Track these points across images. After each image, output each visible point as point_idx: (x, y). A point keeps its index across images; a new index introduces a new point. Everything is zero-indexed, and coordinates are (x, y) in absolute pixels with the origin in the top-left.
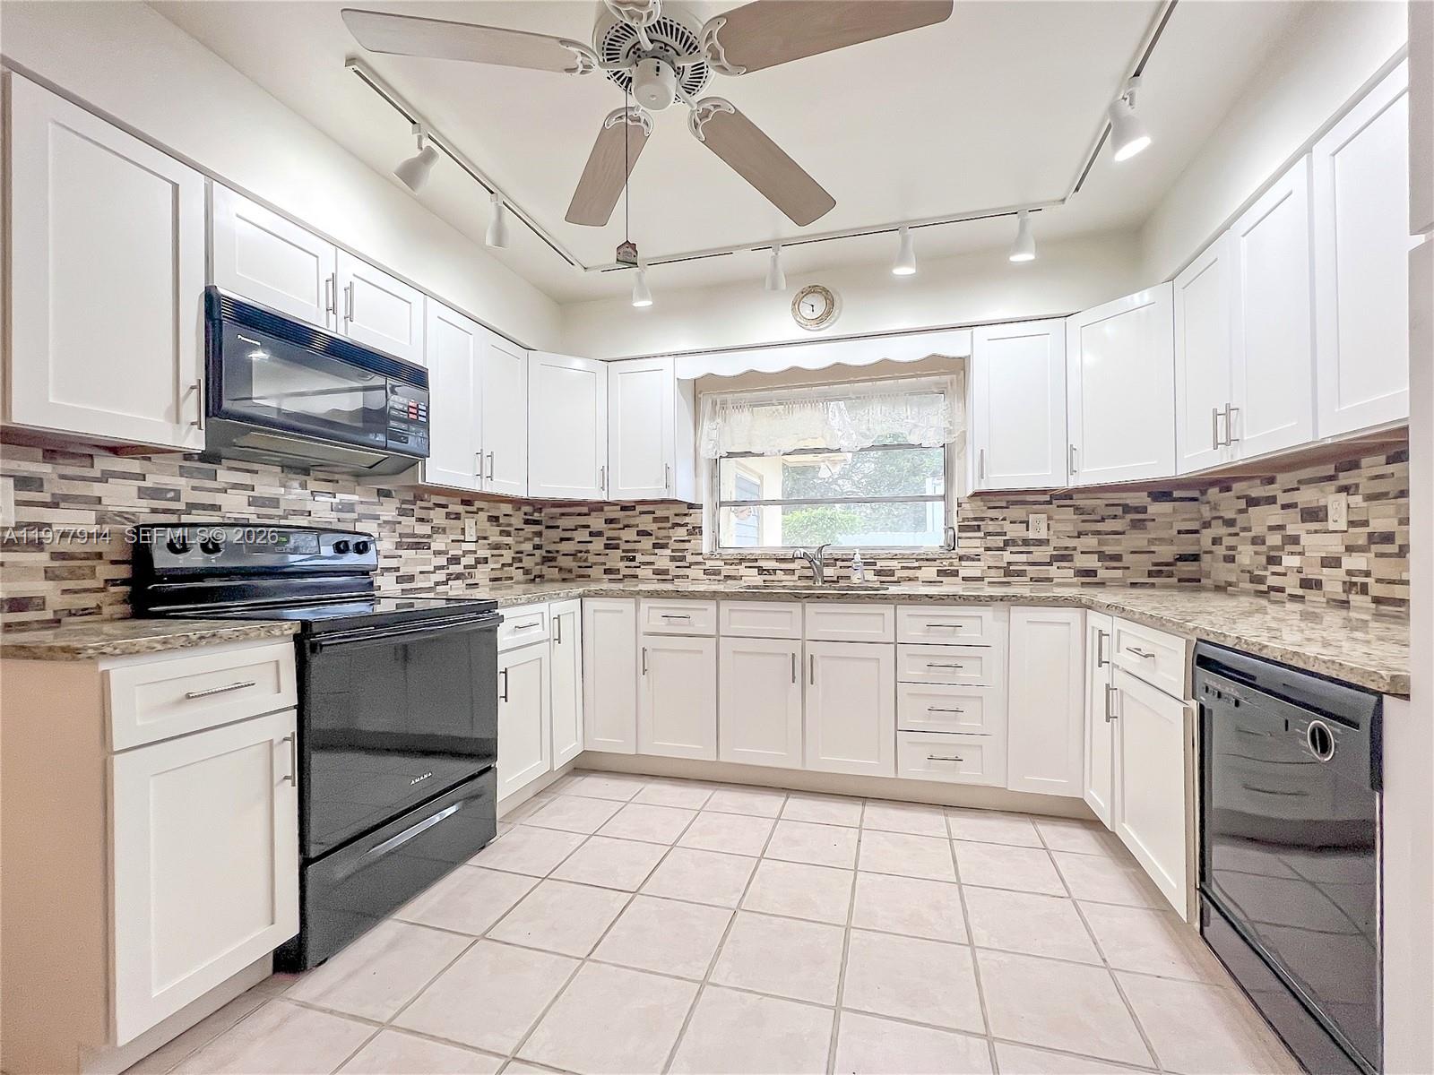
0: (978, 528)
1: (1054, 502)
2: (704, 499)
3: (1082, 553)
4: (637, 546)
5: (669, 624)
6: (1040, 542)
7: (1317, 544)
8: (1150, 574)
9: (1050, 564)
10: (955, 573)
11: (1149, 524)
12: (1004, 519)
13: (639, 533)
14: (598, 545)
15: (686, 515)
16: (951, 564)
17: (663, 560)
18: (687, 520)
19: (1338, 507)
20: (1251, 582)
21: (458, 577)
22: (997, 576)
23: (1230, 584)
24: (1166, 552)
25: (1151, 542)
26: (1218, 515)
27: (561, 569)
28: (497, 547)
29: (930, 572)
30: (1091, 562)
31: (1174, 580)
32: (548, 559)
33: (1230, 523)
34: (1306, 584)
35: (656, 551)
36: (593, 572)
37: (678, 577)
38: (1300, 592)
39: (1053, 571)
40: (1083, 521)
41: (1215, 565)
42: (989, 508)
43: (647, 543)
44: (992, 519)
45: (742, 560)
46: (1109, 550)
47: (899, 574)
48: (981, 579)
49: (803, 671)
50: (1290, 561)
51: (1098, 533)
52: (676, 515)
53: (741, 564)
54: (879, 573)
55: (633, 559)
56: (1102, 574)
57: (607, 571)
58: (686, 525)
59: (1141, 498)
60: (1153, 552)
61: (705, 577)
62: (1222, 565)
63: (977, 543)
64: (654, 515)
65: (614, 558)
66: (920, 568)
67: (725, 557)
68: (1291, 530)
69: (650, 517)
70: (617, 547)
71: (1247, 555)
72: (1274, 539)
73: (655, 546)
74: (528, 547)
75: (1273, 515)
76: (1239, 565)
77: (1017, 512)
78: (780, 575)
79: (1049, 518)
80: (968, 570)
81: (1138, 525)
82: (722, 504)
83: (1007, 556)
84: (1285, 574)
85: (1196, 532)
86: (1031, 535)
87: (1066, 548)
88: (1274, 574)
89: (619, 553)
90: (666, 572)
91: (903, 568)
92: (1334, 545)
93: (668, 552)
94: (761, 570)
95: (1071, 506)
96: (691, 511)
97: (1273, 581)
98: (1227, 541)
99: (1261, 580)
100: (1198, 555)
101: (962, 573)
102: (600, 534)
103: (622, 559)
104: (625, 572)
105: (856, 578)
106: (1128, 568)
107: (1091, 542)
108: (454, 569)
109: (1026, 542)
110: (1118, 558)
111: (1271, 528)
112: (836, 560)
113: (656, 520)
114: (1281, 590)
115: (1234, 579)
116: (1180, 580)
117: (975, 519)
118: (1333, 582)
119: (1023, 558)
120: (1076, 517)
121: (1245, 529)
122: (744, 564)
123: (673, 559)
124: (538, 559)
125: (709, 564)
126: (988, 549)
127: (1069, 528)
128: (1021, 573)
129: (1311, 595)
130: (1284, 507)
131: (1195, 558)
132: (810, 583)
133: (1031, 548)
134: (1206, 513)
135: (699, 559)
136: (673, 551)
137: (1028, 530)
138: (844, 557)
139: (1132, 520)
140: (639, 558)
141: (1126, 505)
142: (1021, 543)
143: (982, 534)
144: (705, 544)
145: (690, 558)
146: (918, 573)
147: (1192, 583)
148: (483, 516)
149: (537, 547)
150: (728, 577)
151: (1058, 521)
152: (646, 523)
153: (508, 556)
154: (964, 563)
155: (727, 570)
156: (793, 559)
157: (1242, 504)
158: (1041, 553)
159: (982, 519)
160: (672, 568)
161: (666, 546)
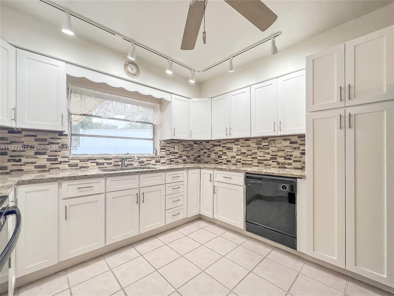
0: (165, 149)
1: (179, 143)
2: (66, 131)
3: (184, 155)
4: (22, 154)
5: (80, 191)
6: (177, 153)
7: (230, 154)
8: (194, 160)
9: (178, 158)
10: (159, 162)
11: (194, 149)
12: (170, 147)
15: (58, 139)
16: (159, 159)
17: (42, 160)
18: (59, 141)
19: (235, 148)
20: (214, 161)
22: (168, 162)
23: (209, 162)
24: (196, 155)
25: (194, 153)
26: (205, 147)
29: (153, 162)
30: (185, 158)
31: (197, 161)
33: (209, 149)
34: (228, 161)
35: (37, 156)
37: (52, 168)
38: (227, 163)
39: (179, 160)
40: (184, 148)
41: (204, 158)
42: (167, 143)
43: (31, 152)
44: (167, 147)
45: (88, 160)
46: (188, 155)
47: (146, 162)
48: (165, 163)
49: (140, 199)
50: (223, 157)
51: (186, 151)
52: (51, 138)
53: (88, 161)
54: (140, 162)
55: (19, 161)
56: (187, 160)
58: (58, 143)
59: (192, 143)
60: (194, 155)
61: (70, 168)
62: (206, 158)
63: (164, 153)
64: (36, 138)
66: (151, 160)
67: (80, 158)
68: (224, 151)
69: (33, 138)
71: (213, 156)
72: (221, 153)
73: (36, 153)
75: (220, 148)
76: (211, 158)
77: (172, 145)
78: (106, 165)
79: (178, 147)
80: (162, 160)
81: (192, 149)
83: (171, 157)
84: (223, 160)
85: (200, 151)
86: (175, 151)
87: (181, 154)
88: (220, 159)
89: (7, 158)
90: (44, 167)
91: (147, 160)
92: (234, 154)
93: (46, 157)
94: (98, 164)
95: (182, 144)
96: (61, 137)
97: (219, 161)
98: (208, 153)
99: (217, 161)
100: (200, 156)
101: (161, 161)
103: (9, 161)
104: (11, 168)
105: (136, 165)
106: (191, 159)
107: (185, 153)
109: (174, 153)
110: (189, 157)
111: (219, 151)
112: (127, 159)
113: (36, 140)
114: (222, 163)
115: (210, 160)
116: (198, 161)
117: (164, 146)
118: (234, 161)
119: (173, 157)
120: (183, 147)
121: (213, 151)
122: (90, 161)
123: (48, 160)
125: (71, 162)
126: (167, 155)
127: (182, 149)
128: (173, 161)
129: (229, 163)
130: (222, 147)
131: (199, 156)
133: (175, 154)
134: (202, 147)
135: (66, 159)
136: (49, 156)
137: (174, 150)
138: (130, 157)
139: (191, 148)
140: (24, 160)
141: (190, 145)
142: (173, 153)
143: (165, 151)
145: (60, 159)
146: (150, 162)
147: (199, 162)
150: (81, 167)
151: (180, 148)
152: (29, 142)
154: (162, 159)
155: (83, 164)
156: (111, 159)
157: (212, 146)
158: (177, 156)
159: (165, 146)
160: (48, 164)
161: (44, 154)
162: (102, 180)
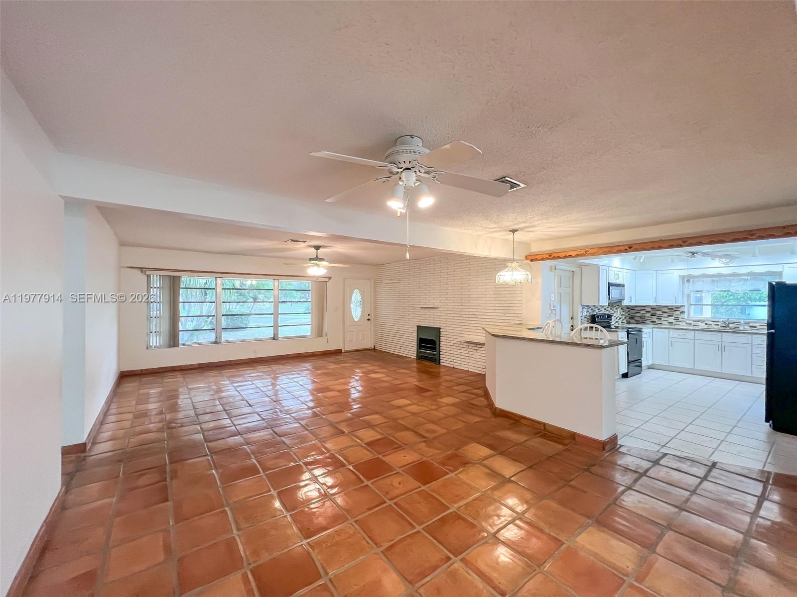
2: (686, 304)
4: (662, 315)
5: (679, 336)
13: (663, 312)
14: (648, 315)
17: (671, 319)
18: (680, 309)
21: (617, 322)
27: (636, 320)
28: (622, 315)
32: (632, 318)
36: (647, 322)
37: (676, 324)
43: (666, 315)
49: (722, 349)
52: (677, 309)
55: (661, 319)
57: (652, 322)
58: (679, 311)
61: (686, 325)
65: (654, 319)
67: (693, 320)
69: (667, 309)
70: (655, 315)
73: (668, 316)
74: (627, 315)
78: (713, 326)
82: (691, 305)
89: (656, 317)
90: (672, 323)
93: (673, 318)
94: (706, 324)
96: (681, 307)
102: (649, 312)
103: (657, 319)
104: (657, 322)
105: (741, 328)
108: (617, 320)
112: (734, 322)
113: (669, 309)
122: (700, 322)
123: (675, 319)
124: (628, 318)
125: (687, 322)
132: (725, 328)
135: (684, 320)
136: (675, 317)
138: (737, 322)
140: (663, 319)
144: (686, 316)
145: (680, 320)
148: (620, 308)
149: (629, 314)
150: (694, 325)
152: (665, 310)
153: (624, 317)
155: (695, 323)
156: (718, 322)
160: (674, 322)
161: (672, 316)
162: (693, 332)
